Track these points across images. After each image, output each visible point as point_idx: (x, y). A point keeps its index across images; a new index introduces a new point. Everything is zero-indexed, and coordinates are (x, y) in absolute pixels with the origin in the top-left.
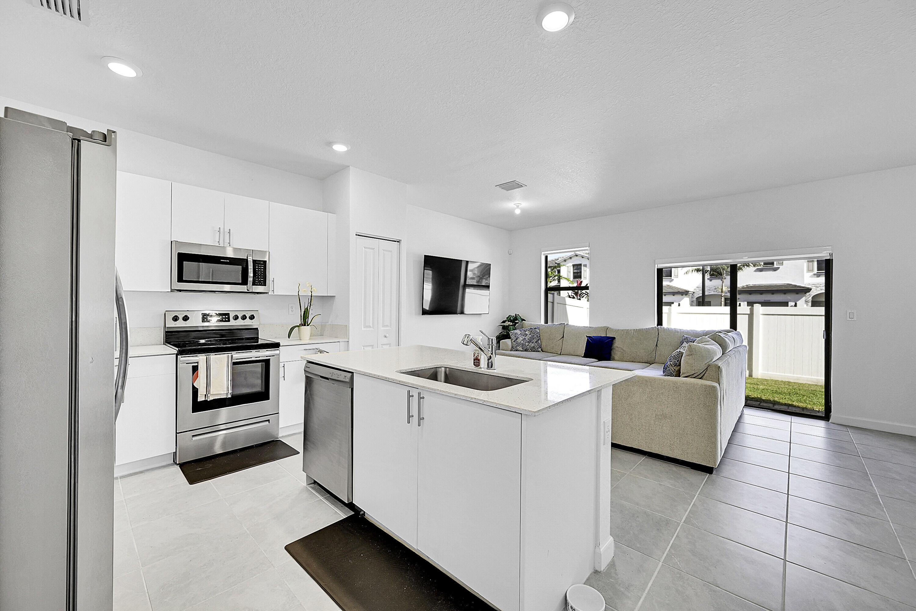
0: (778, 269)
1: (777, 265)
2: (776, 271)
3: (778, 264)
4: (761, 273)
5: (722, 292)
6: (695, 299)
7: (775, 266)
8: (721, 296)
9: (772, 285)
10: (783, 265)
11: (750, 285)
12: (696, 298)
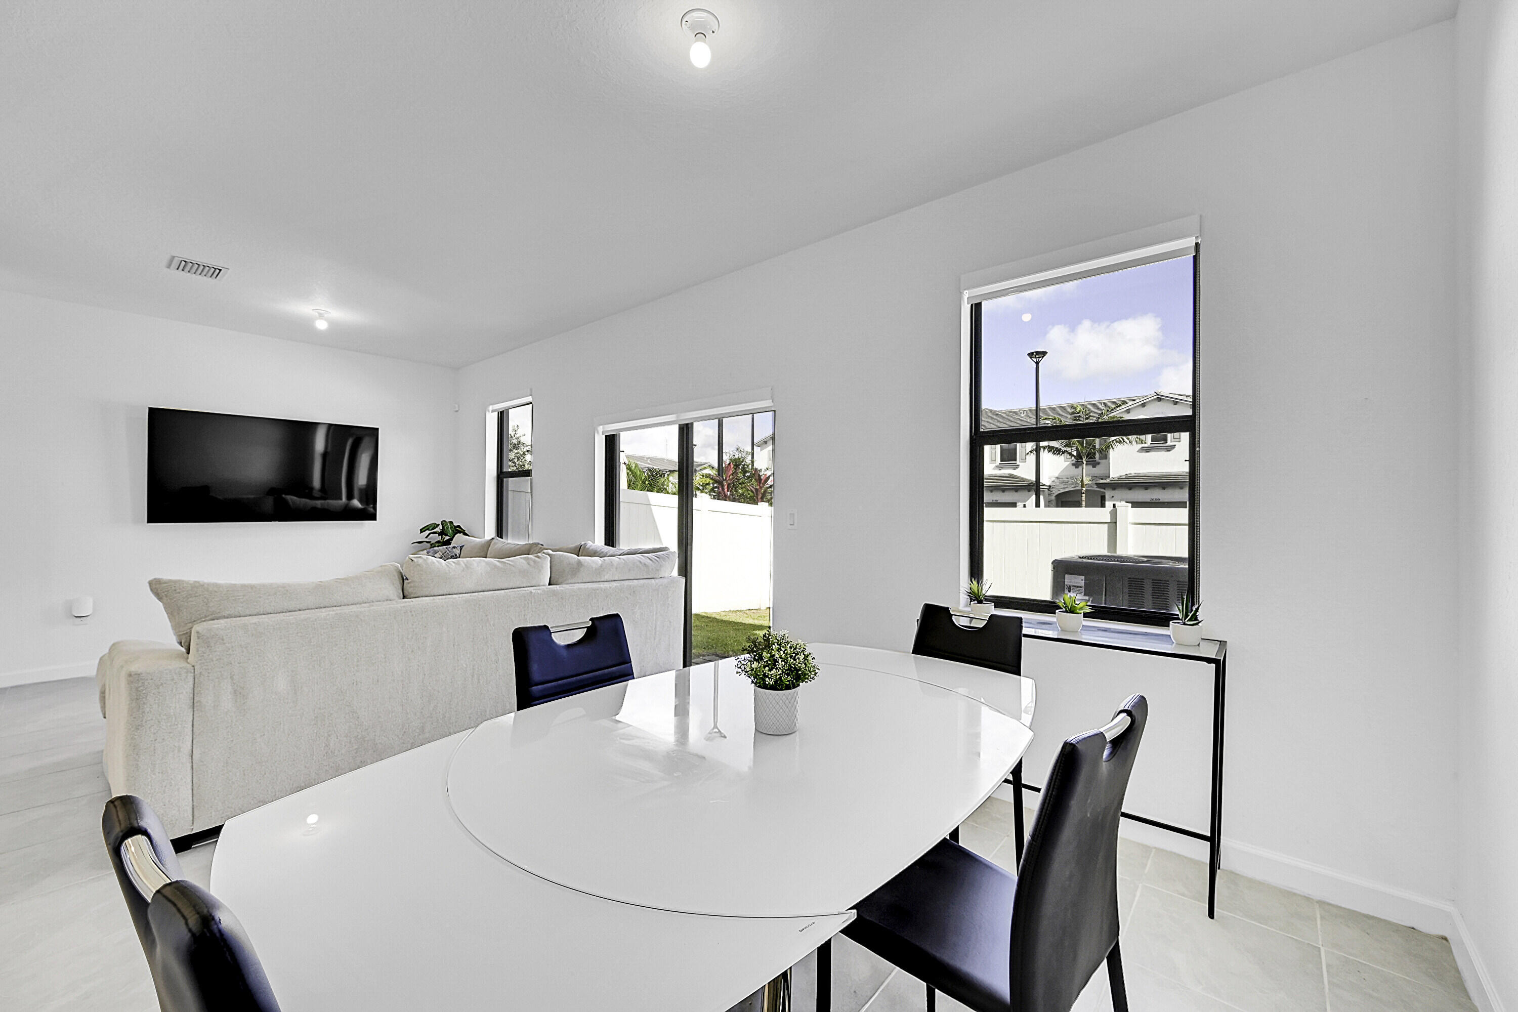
0: (1174, 448)
1: (1171, 442)
2: (1170, 451)
3: (1173, 440)
4: (1148, 453)
5: (1082, 485)
6: (1053, 497)
7: (1169, 443)
8: (1081, 492)
9: (1164, 473)
10: (1180, 441)
11: (1131, 474)
12: (1055, 495)
